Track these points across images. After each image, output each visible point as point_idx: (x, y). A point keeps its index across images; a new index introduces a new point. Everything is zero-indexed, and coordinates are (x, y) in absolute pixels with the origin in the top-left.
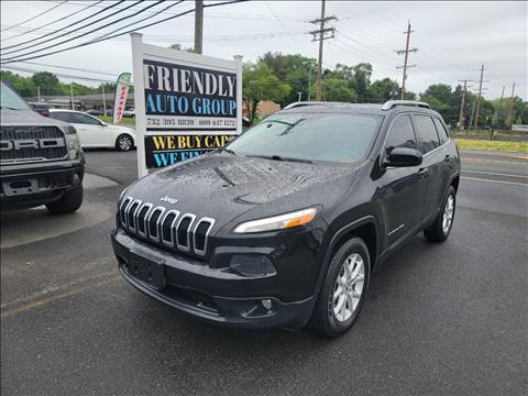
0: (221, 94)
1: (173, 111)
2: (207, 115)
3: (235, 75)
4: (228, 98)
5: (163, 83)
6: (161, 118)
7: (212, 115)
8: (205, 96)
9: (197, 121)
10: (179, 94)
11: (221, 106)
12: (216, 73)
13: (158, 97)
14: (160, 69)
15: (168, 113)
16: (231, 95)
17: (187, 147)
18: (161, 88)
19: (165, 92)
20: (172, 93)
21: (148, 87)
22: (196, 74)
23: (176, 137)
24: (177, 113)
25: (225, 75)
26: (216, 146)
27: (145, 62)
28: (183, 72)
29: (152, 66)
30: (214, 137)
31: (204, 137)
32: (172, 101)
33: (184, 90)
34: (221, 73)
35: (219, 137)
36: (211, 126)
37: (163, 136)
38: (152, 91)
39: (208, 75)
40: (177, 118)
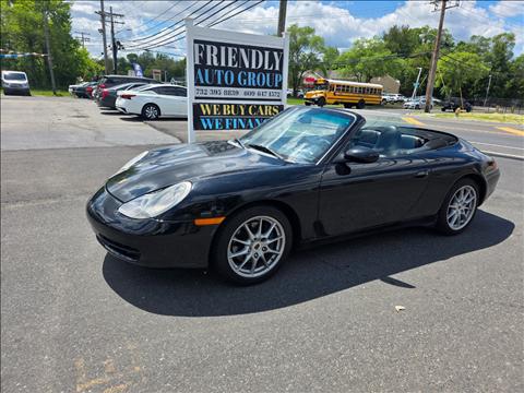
0: (266, 68)
1: (219, 82)
2: (252, 87)
3: (282, 50)
4: (274, 71)
5: (212, 60)
6: (209, 88)
7: (257, 87)
8: (250, 69)
9: (242, 92)
10: (226, 68)
11: (267, 79)
12: (263, 50)
13: (207, 71)
14: (209, 47)
15: (215, 85)
16: (277, 68)
17: (231, 114)
18: (209, 63)
19: (213, 67)
20: (219, 67)
21: (197, 62)
22: (242, 51)
23: (222, 105)
24: (224, 85)
25: (271, 50)
26: (259, 114)
27: (196, 41)
28: (230, 49)
29: (202, 45)
30: (258, 106)
31: (248, 106)
32: (219, 75)
33: (230, 65)
34: (267, 49)
35: (263, 106)
36: (256, 97)
37: (209, 104)
38: (201, 66)
39: (254, 52)
40: (223, 89)
